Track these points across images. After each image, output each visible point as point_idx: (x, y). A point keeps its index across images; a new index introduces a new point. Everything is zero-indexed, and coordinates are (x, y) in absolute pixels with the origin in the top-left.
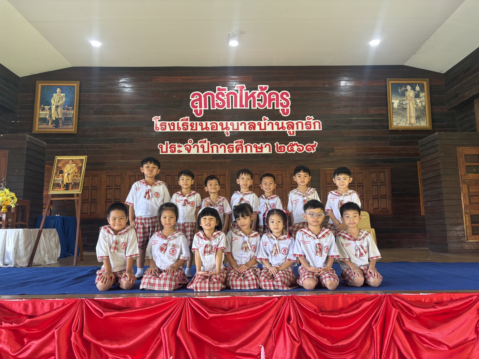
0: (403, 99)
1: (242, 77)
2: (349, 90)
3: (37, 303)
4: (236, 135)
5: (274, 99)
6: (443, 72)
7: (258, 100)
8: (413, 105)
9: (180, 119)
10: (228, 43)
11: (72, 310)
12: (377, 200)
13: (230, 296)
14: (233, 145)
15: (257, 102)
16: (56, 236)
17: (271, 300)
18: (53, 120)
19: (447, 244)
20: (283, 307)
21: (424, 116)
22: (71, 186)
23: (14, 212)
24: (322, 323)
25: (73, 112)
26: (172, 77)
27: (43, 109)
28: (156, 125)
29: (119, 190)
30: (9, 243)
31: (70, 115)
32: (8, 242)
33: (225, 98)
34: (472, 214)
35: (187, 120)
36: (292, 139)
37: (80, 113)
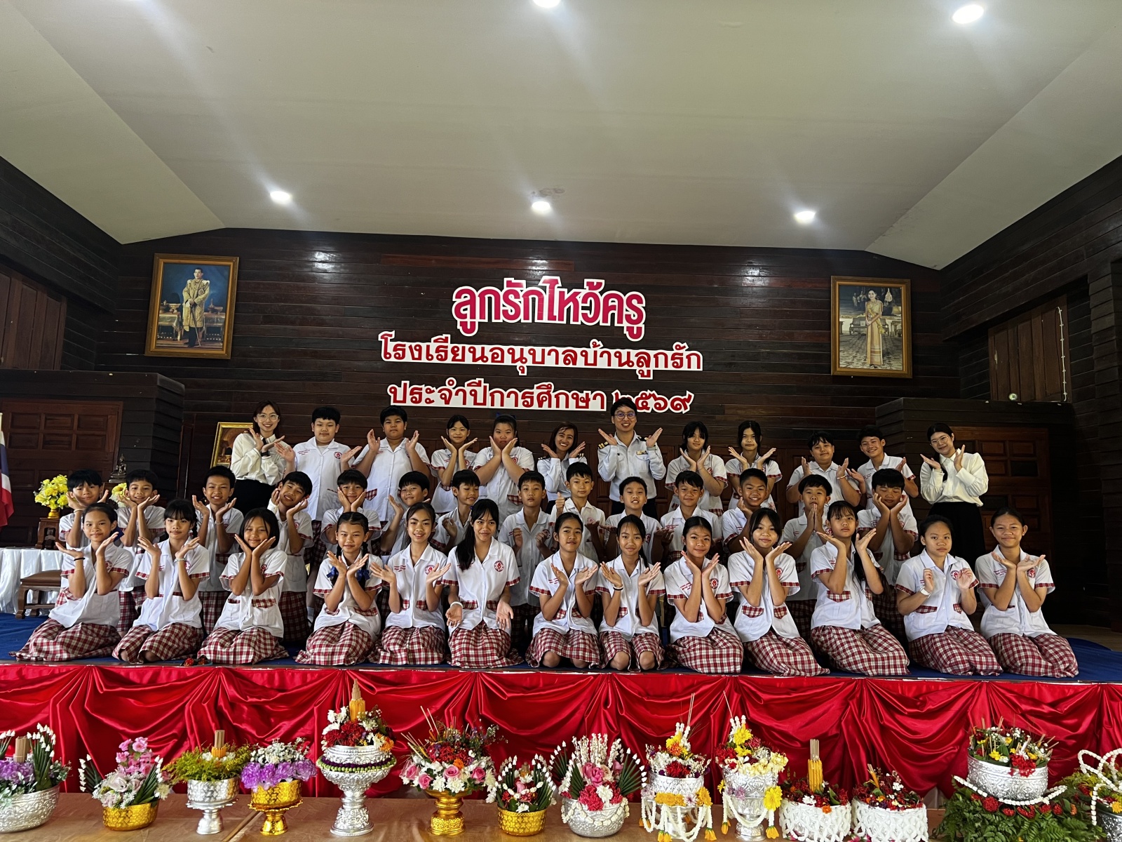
1: (554, 261)
2: (759, 294)
4: (539, 374)
5: (613, 308)
6: (939, 268)
7: (583, 308)
8: (879, 329)
9: (433, 339)
11: (333, 683)
15: (581, 311)
17: (585, 678)
18: (185, 331)
21: (899, 351)
24: (647, 709)
25: (224, 317)
26: (419, 257)
27: (167, 310)
28: (386, 348)
31: (217, 322)
33: (520, 302)
35: (446, 340)
36: (646, 385)
37: (237, 319)
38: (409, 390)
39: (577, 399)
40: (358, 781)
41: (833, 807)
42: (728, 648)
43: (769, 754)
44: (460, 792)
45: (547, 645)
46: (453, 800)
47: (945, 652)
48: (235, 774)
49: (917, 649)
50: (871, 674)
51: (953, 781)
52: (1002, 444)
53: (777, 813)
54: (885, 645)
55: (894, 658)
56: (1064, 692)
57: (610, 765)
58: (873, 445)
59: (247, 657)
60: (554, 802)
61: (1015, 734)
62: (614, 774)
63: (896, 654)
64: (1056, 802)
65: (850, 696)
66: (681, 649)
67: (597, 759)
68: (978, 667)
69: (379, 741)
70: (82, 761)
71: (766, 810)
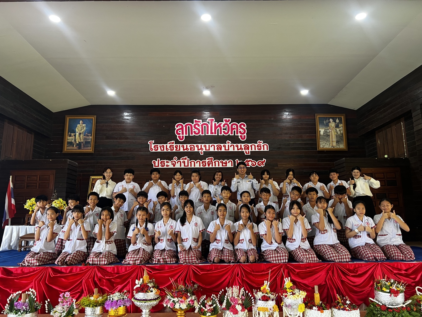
1: (212, 112)
2: (289, 121)
4: (208, 154)
5: (235, 128)
6: (356, 109)
7: (223, 129)
8: (334, 133)
9: (168, 143)
15: (223, 130)
18: (77, 143)
21: (342, 141)
25: (91, 138)
26: (162, 113)
27: (70, 136)
28: (151, 147)
31: (89, 140)
33: (200, 128)
35: (173, 143)
36: (248, 157)
37: (96, 138)
38: (160, 162)
39: (222, 163)
40: (147, 306)
41: (324, 311)
42: (283, 253)
43: (299, 291)
44: (185, 309)
45: (215, 255)
46: (183, 312)
47: (365, 252)
48: (102, 304)
49: (354, 252)
50: (337, 261)
51: (369, 300)
52: (383, 174)
53: (303, 313)
54: (342, 250)
55: (345, 255)
56: (410, 266)
57: (240, 297)
58: (334, 176)
59: (105, 262)
60: (220, 312)
61: (391, 281)
62: (242, 301)
63: (346, 253)
64: (408, 306)
65: (329, 269)
66: (265, 254)
67: (235, 295)
68: (377, 258)
69: (155, 291)
70: (46, 301)
71: (299, 313)
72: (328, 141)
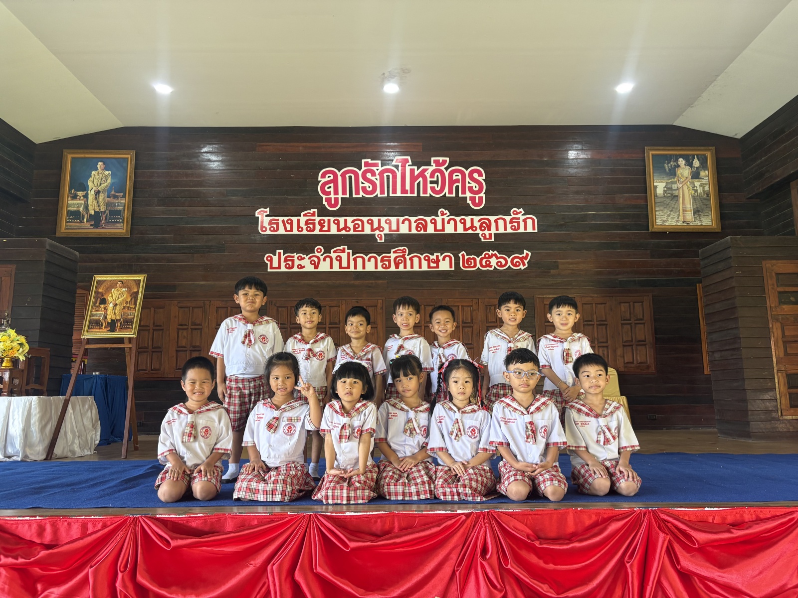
0: (673, 180)
1: (405, 143)
2: (582, 165)
3: (60, 524)
4: (395, 240)
5: (457, 181)
6: (739, 136)
7: (431, 182)
8: (689, 190)
9: (302, 214)
10: (383, 88)
11: (118, 535)
12: (629, 349)
13: (384, 513)
14: (390, 257)
15: (429, 185)
16: (94, 408)
17: (454, 518)
18: (90, 215)
19: (748, 423)
20: (474, 531)
21: (708, 209)
22: (119, 325)
23: (24, 368)
24: (539, 558)
25: (123, 202)
26: (289, 144)
27: (75, 197)
28: (262, 223)
29: (199, 331)
30: (14, 420)
31: (118, 206)
32: (13, 418)
33: (376, 179)
34: (789, 372)
35: (313, 214)
36: (489, 246)
37: (135, 203)
38: (283, 258)
39: (429, 261)
72: (674, 209)
